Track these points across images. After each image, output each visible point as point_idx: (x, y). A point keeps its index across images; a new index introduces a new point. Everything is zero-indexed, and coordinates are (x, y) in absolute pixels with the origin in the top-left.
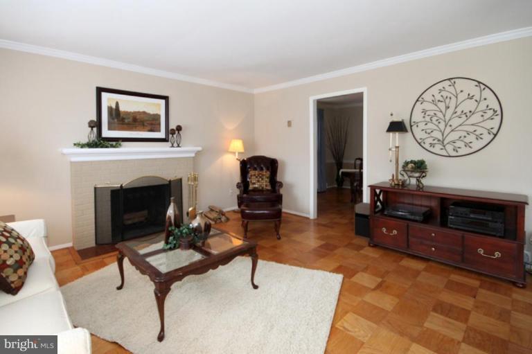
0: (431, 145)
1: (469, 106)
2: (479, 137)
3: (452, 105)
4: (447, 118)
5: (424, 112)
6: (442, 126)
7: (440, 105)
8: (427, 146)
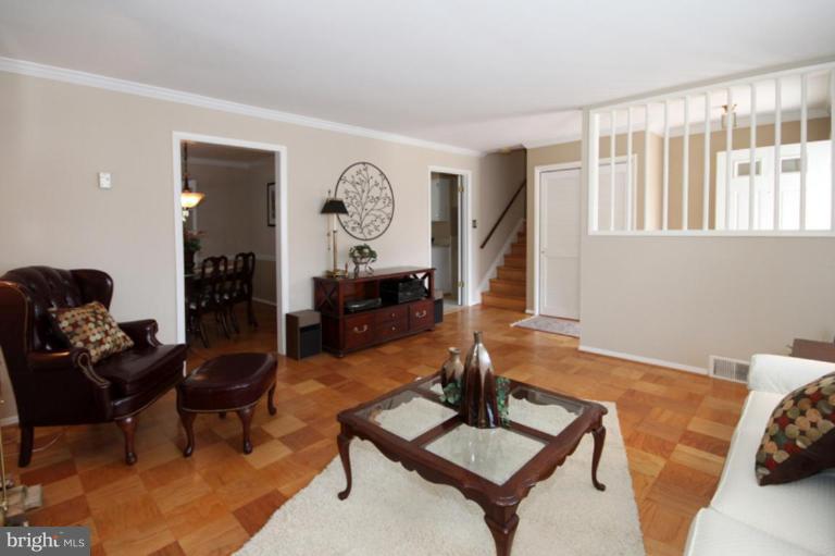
0: (353, 228)
1: (375, 192)
2: (383, 222)
3: (366, 189)
4: (364, 200)
5: (347, 192)
6: (360, 208)
7: (358, 187)
8: (349, 230)
